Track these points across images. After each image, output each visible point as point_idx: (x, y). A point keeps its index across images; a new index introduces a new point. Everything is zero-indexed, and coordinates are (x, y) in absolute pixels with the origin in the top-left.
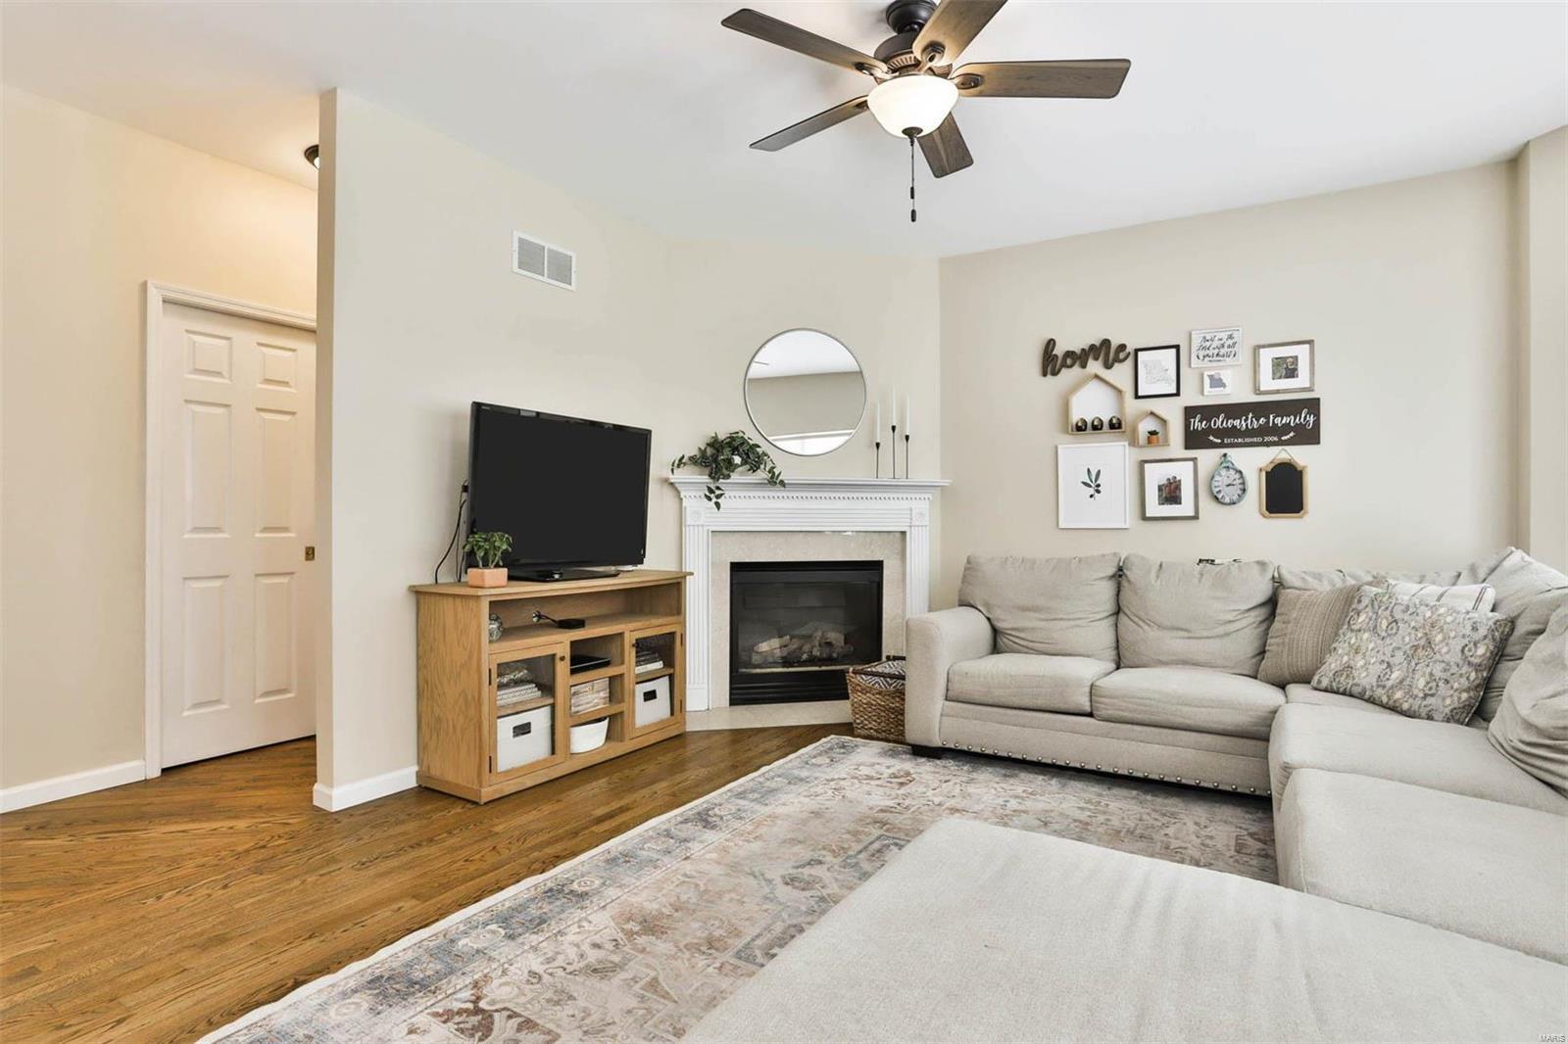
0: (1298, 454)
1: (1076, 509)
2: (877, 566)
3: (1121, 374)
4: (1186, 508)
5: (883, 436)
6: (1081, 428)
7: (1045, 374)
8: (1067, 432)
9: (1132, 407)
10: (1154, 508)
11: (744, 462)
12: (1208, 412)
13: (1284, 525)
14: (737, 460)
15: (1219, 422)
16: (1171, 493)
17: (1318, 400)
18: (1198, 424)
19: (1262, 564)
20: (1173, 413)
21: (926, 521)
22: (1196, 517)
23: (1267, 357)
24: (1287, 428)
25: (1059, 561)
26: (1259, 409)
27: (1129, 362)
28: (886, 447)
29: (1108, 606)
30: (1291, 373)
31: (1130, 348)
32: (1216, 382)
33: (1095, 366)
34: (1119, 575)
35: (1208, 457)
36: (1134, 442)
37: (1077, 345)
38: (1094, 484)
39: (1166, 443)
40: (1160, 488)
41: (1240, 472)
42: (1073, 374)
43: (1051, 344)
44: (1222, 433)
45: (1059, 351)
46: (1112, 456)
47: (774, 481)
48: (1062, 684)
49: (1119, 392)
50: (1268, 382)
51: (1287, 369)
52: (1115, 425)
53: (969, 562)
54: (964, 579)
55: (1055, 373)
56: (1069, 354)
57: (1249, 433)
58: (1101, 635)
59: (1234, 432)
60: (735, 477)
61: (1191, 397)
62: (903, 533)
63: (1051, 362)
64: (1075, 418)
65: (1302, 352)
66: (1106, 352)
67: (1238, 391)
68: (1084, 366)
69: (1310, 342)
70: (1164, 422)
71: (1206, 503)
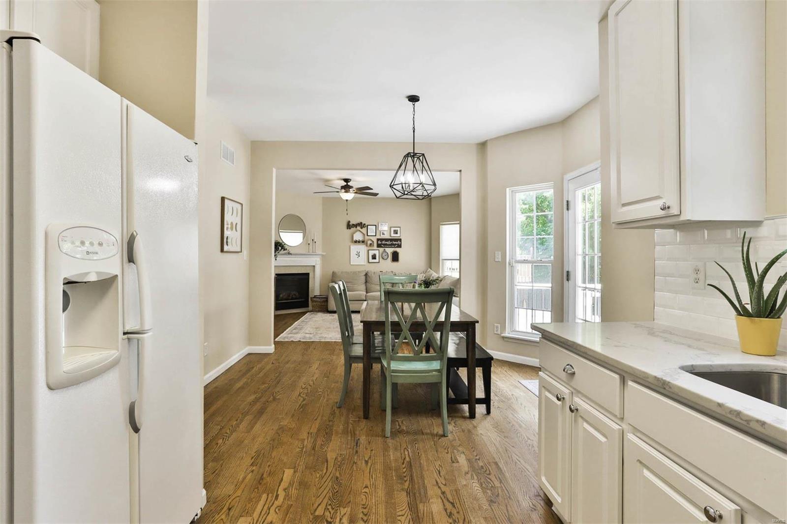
0: (398, 250)
1: (355, 260)
2: (308, 274)
3: (364, 230)
4: (377, 260)
5: (310, 242)
6: (356, 242)
7: (348, 229)
8: (352, 242)
9: (367, 238)
10: (371, 260)
11: (282, 248)
12: (382, 240)
13: (395, 264)
14: (280, 248)
15: (383, 242)
16: (374, 257)
17: (401, 239)
18: (379, 242)
19: (392, 272)
20: (374, 239)
21: (319, 263)
22: (379, 262)
23: (393, 229)
24: (396, 244)
25: (354, 272)
26: (391, 240)
27: (366, 228)
28: (311, 244)
29: (364, 281)
30: (397, 233)
31: (366, 225)
32: (383, 234)
33: (359, 228)
34: (366, 275)
35: (381, 249)
36: (367, 246)
37: (355, 223)
38: (358, 255)
39: (373, 246)
40: (372, 256)
41: (387, 253)
42: (353, 229)
43: (349, 222)
44: (384, 245)
45: (351, 224)
46: (362, 248)
47: (289, 254)
48: (361, 295)
49: (364, 234)
50: (393, 235)
51: (396, 232)
52: (363, 242)
53: (333, 272)
54: (332, 277)
55: (350, 229)
56: (353, 225)
57: (389, 245)
58: (363, 287)
59: (386, 244)
60: (280, 253)
61: (378, 237)
62: (314, 266)
63: (349, 226)
64: (354, 239)
65: (398, 229)
66: (361, 225)
67: (387, 236)
68: (356, 227)
69: (400, 227)
70: (373, 242)
71: (381, 259)
